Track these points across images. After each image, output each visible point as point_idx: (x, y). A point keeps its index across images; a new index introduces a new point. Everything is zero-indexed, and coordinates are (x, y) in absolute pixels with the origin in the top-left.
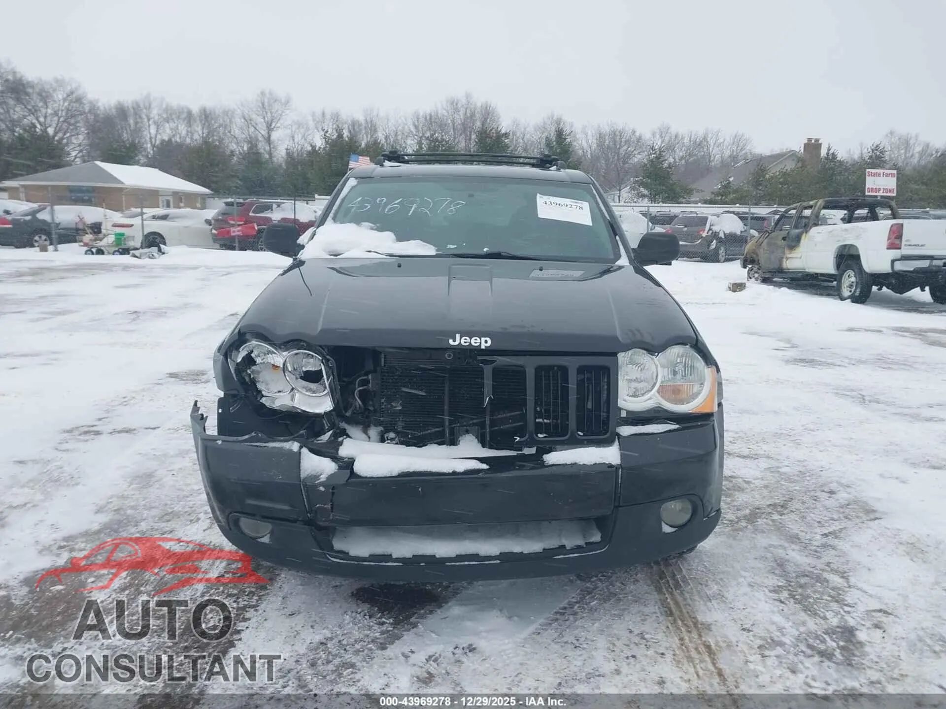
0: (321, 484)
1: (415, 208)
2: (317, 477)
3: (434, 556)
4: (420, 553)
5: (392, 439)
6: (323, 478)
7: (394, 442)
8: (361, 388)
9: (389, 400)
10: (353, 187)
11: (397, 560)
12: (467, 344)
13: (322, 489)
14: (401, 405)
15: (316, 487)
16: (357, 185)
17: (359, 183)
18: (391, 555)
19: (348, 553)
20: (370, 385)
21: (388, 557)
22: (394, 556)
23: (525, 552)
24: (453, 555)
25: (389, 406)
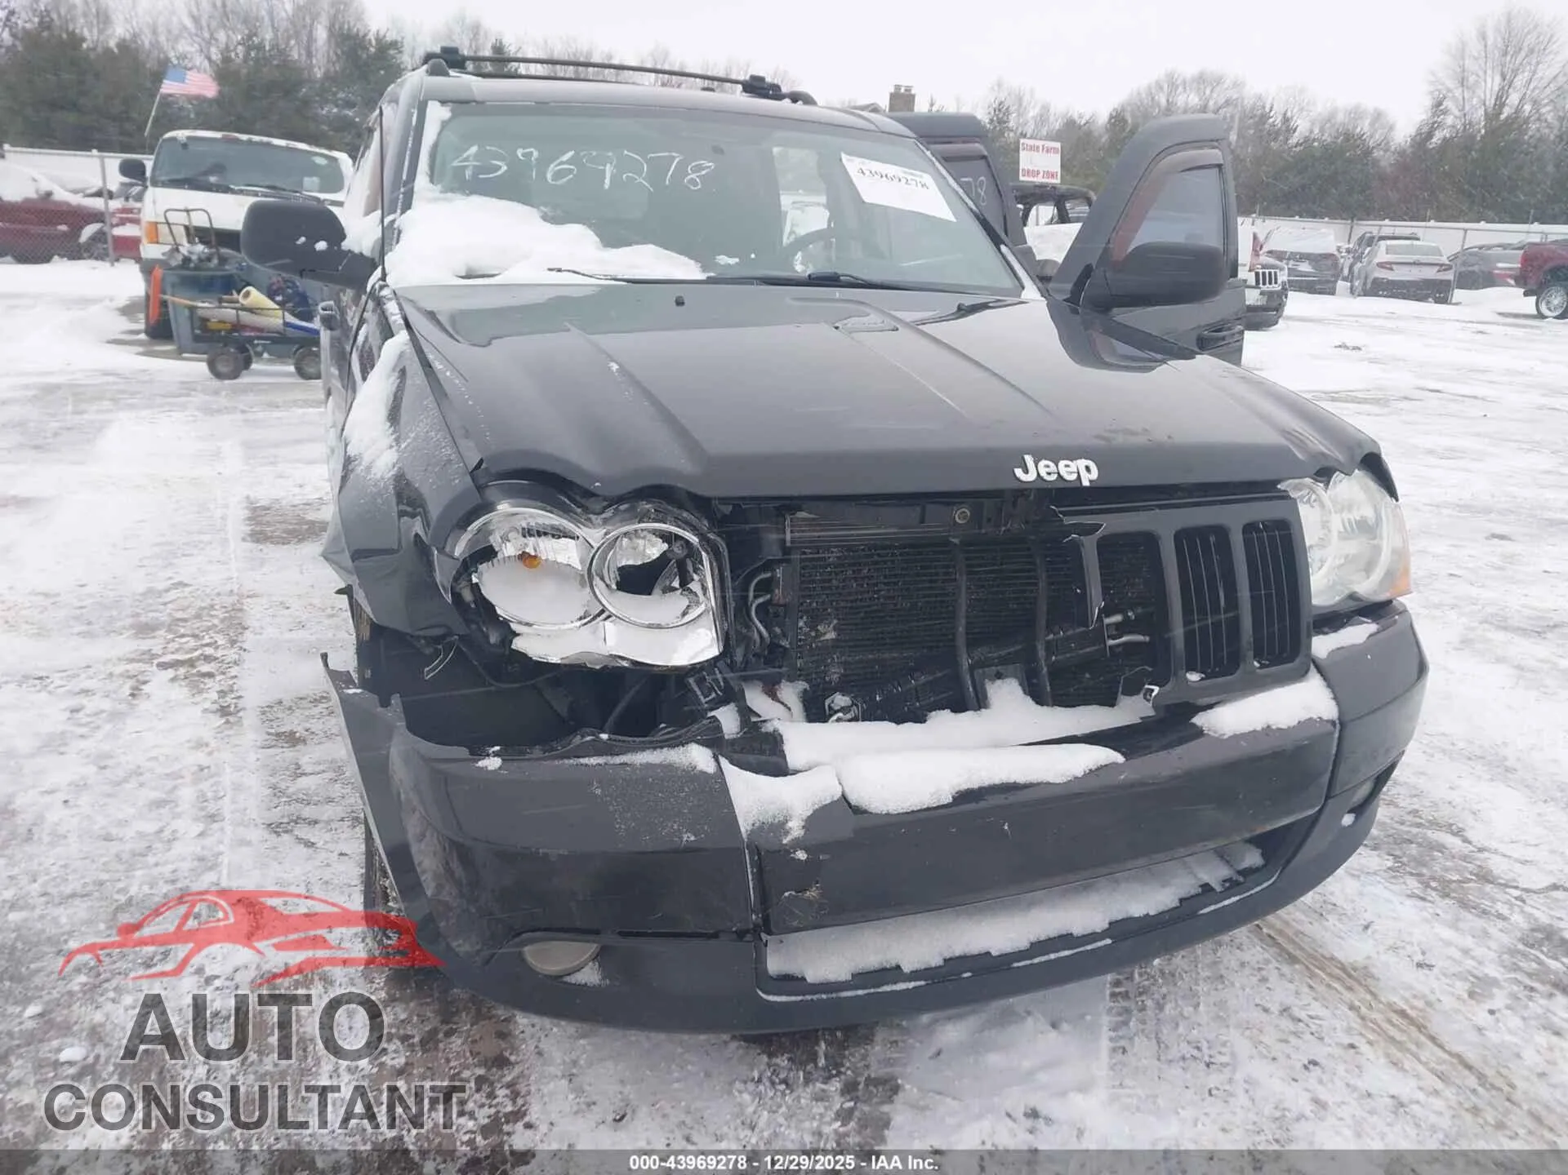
0: (797, 844)
1: (613, 177)
2: (780, 827)
3: (988, 953)
4: (958, 952)
5: (843, 710)
6: (796, 828)
7: (849, 716)
8: (761, 600)
9: (815, 619)
10: (444, 125)
11: (915, 975)
12: (1054, 477)
13: (801, 855)
14: (835, 629)
15: (787, 851)
16: (450, 120)
17: (455, 115)
18: (898, 967)
19: (803, 979)
20: (778, 592)
21: (893, 973)
22: (907, 968)
23: (1152, 913)
24: (1023, 944)
25: (813, 634)
